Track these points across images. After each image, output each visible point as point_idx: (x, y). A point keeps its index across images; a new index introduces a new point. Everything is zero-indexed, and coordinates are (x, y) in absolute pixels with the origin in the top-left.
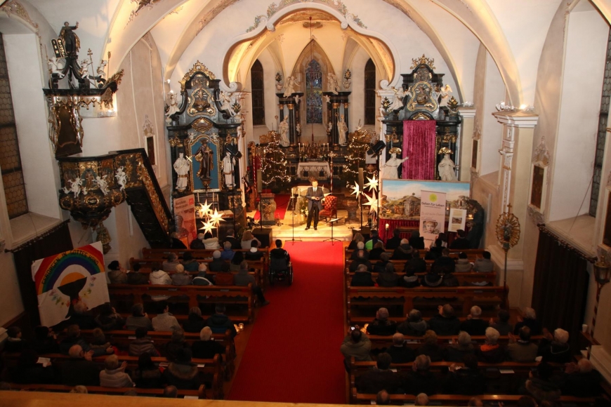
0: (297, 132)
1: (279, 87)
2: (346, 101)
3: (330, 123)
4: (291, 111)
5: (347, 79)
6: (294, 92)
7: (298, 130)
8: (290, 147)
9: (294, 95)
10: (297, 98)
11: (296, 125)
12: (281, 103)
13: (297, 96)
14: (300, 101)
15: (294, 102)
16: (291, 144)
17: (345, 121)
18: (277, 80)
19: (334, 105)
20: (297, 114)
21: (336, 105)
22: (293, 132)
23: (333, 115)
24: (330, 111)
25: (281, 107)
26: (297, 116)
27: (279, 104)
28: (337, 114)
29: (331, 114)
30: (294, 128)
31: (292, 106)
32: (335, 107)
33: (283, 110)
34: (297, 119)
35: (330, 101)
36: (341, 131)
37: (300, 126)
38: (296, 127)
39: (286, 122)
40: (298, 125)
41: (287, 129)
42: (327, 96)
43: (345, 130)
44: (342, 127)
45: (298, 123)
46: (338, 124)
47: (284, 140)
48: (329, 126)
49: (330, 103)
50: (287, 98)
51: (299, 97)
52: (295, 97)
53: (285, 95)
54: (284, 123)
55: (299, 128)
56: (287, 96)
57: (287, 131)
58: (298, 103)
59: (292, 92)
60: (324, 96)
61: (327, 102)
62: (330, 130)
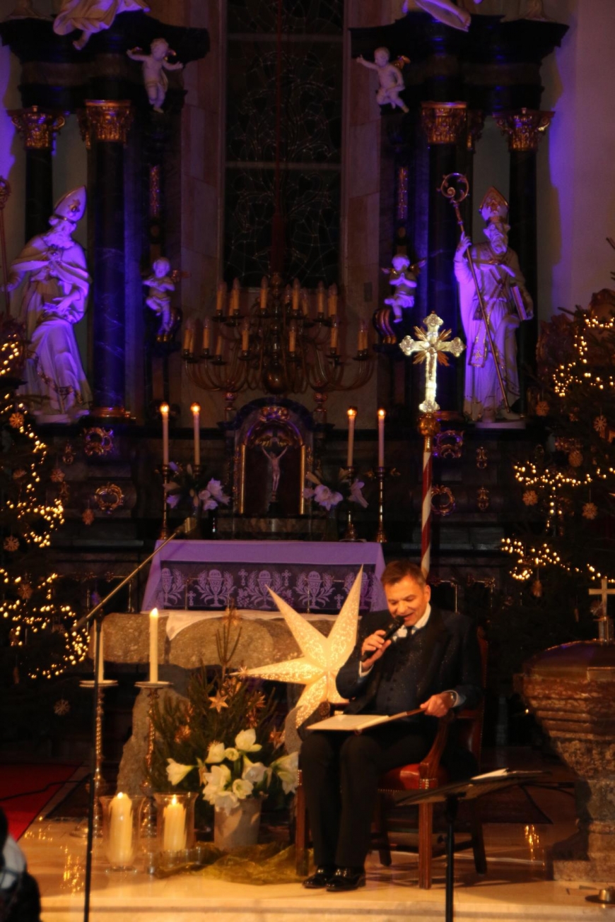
3: (401, 262)
6: (131, 2)
7: (158, 303)
8: (89, 422)
10: (155, 66)
13: (160, 47)
16: (97, 403)
17: (513, 243)
19: (433, 116)
20: (155, 192)
21: (453, 114)
22: (121, 317)
23: (425, 197)
24: (403, 173)
25: (36, 133)
26: (155, 206)
27: (18, 105)
28: (452, 182)
29: (412, 194)
30: (129, 290)
31: (119, 114)
32: (442, 135)
33: (47, 153)
34: (154, 231)
35: (401, 95)
36: (479, 314)
37: (176, 274)
38: (148, 283)
39: (68, 243)
40: (161, 267)
41: (75, 288)
42: (381, 55)
43: (513, 311)
44: (490, 286)
45: (164, 254)
46: (459, 256)
47: (49, 374)
48: (393, 282)
49: (406, 110)
50: (78, 46)
51: (172, 60)
52: (147, 51)
53: (60, 29)
54: (54, 249)
55: (167, 292)
56: (77, 34)
57: (72, 308)
58: (163, 107)
59: (123, 8)
60: (361, 60)
61: (381, 99)
62: (398, 313)
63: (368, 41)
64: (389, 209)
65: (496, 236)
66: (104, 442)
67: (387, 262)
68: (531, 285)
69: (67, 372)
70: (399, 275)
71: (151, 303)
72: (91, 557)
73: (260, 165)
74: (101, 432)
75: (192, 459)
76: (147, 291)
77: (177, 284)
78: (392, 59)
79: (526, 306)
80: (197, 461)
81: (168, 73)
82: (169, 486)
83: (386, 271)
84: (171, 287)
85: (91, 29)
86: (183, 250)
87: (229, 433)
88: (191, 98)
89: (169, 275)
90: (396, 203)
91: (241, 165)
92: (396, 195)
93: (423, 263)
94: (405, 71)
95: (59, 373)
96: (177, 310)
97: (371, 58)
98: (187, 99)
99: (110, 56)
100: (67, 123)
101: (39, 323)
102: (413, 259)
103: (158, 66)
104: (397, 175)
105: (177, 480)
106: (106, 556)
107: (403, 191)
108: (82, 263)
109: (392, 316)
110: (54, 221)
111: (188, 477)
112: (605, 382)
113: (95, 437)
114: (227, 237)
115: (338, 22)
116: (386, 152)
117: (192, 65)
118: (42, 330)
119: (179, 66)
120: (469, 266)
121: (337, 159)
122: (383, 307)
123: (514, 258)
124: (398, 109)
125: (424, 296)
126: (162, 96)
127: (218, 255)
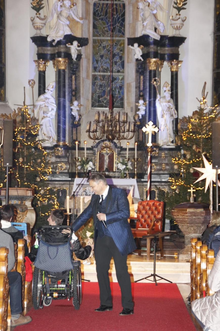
0: (73, 117)
1: (38, 22)
2: (175, 57)
3: (141, 102)
4: (60, 74)
5: (179, 9)
6: (68, 32)
7: (75, 113)
8: (56, 146)
9: (69, 39)
10: (74, 48)
11: (71, 103)
12: (42, 57)
13: (75, 43)
14: (79, 57)
15: (68, 55)
16: (58, 140)
17: (172, 97)
18: (34, 8)
19: (150, 62)
20: (74, 82)
21: (155, 62)
22: (65, 117)
23: (148, 84)
24: (142, 77)
25: (41, 66)
26: (74, 87)
27: (36, 59)
28: (155, 80)
29: (144, 83)
30: (67, 109)
31: (64, 62)
32: (152, 67)
33: (44, 72)
34: (74, 93)
35: (141, 56)
36: (163, 116)
37: (80, 105)
38: (72, 107)
39: (50, 97)
40: (76, 103)
41: (52, 109)
42: (136, 45)
43: (172, 116)
44: (166, 109)
45: (76, 100)
46: (157, 101)
47: (45, 133)
48: (139, 107)
49: (142, 60)
50: (54, 44)
51: (78, 46)
52: (72, 44)
53: (49, 39)
54: (46, 98)
55: (77, 110)
56: (54, 41)
57: (52, 114)
58: (76, 59)
59: (66, 34)
60: (130, 46)
61: (136, 57)
62: (140, 116)
63: (132, 41)
64: (138, 87)
65: (168, 95)
66: (61, 151)
67: (137, 101)
68: (177, 108)
69: (50, 132)
70: (140, 105)
71: (73, 113)
72: (56, 183)
73: (102, 74)
74: (60, 149)
75: (84, 156)
76: (72, 110)
77: (80, 108)
78: (139, 46)
79: (175, 114)
80: (86, 157)
81: (77, 50)
82: (78, 164)
83: (137, 104)
84: (78, 109)
85: (57, 40)
86: (81, 98)
87: (94, 149)
88: (83, 56)
89: (78, 105)
90: (140, 85)
91: (96, 73)
92: (140, 83)
93: (147, 102)
94: (142, 49)
95: (48, 133)
96: (80, 115)
97: (133, 45)
98: (82, 56)
99: (62, 46)
100: (50, 64)
101: (42, 119)
102: (145, 101)
103: (75, 48)
104: (140, 77)
105: (80, 162)
106: (61, 183)
107: (142, 82)
108: (54, 102)
109: (139, 117)
110: (46, 91)
111: (83, 161)
112: (196, 136)
113: (58, 150)
114: (93, 94)
115: (123, 34)
116: (137, 71)
117: (84, 47)
118: (43, 121)
119: (80, 48)
120: (160, 103)
121: (123, 72)
122: (136, 114)
123: (172, 101)
124: (140, 60)
125: (147, 111)
126: (76, 56)
127: (90, 98)
